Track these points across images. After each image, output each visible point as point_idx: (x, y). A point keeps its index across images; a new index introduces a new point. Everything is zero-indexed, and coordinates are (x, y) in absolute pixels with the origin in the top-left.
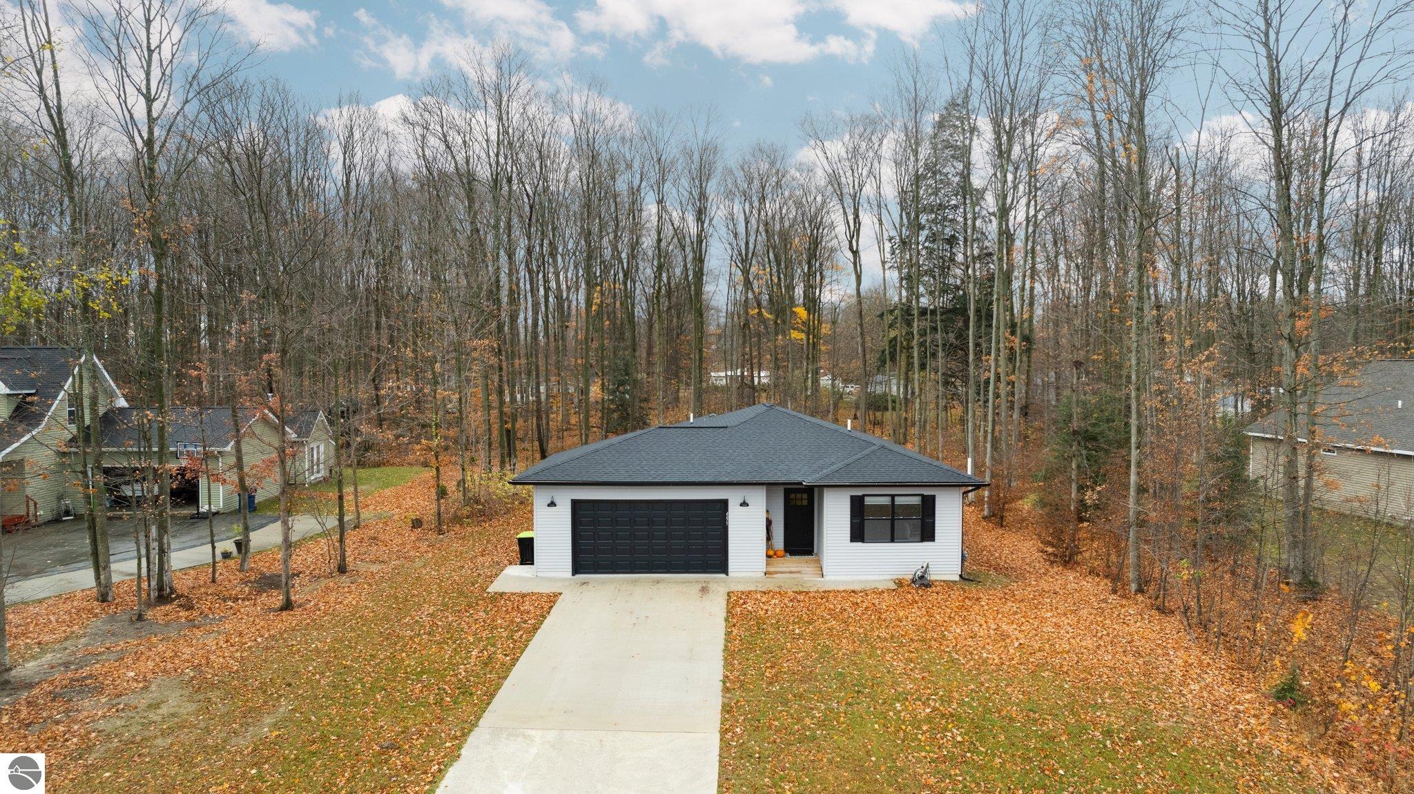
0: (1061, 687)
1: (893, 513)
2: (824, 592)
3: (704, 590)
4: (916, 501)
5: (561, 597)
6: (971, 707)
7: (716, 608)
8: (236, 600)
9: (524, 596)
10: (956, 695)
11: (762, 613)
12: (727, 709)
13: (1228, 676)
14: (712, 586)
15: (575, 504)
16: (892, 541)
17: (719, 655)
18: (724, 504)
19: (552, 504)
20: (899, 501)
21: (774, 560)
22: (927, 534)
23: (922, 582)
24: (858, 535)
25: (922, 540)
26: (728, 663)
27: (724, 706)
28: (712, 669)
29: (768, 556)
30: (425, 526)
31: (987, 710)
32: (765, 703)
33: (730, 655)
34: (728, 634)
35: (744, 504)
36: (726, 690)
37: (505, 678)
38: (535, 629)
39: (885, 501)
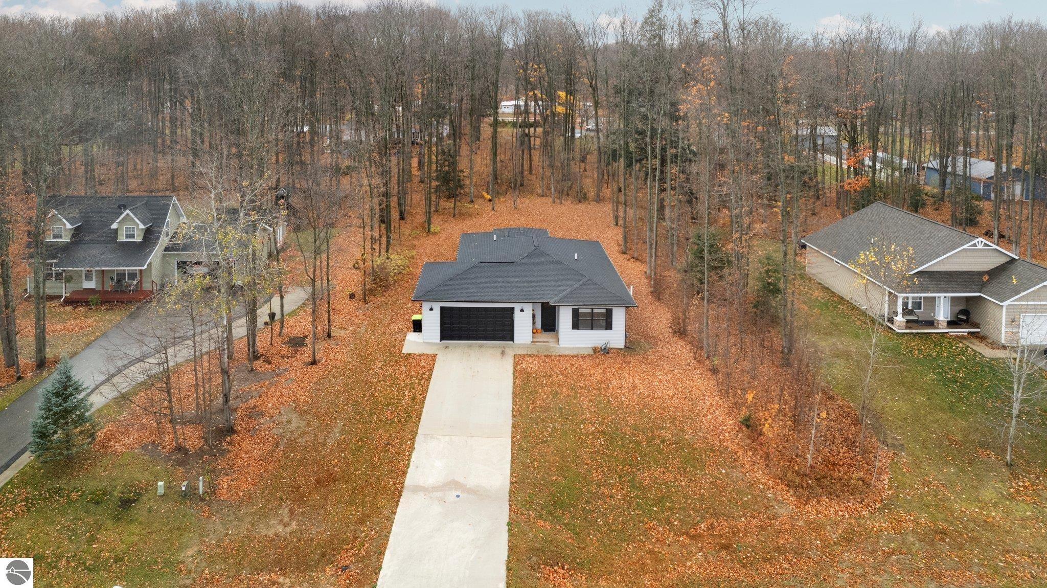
0: (650, 418)
1: (592, 316)
2: (559, 356)
3: (503, 353)
4: (604, 311)
5: (437, 357)
6: (611, 427)
7: (507, 365)
8: (288, 358)
9: (420, 355)
10: (606, 421)
11: (529, 369)
12: (514, 426)
13: (726, 411)
14: (507, 350)
15: (442, 309)
16: (592, 329)
17: (510, 396)
18: (512, 309)
19: (431, 309)
20: (595, 311)
21: (536, 335)
22: (609, 326)
23: (604, 351)
24: (576, 326)
25: (606, 329)
26: (514, 402)
27: (513, 424)
28: (507, 404)
29: (533, 333)
30: (357, 298)
31: (617, 429)
32: (529, 423)
33: (515, 395)
34: (514, 383)
35: (522, 310)
36: (514, 416)
37: (423, 408)
38: (429, 378)
39: (589, 311)
